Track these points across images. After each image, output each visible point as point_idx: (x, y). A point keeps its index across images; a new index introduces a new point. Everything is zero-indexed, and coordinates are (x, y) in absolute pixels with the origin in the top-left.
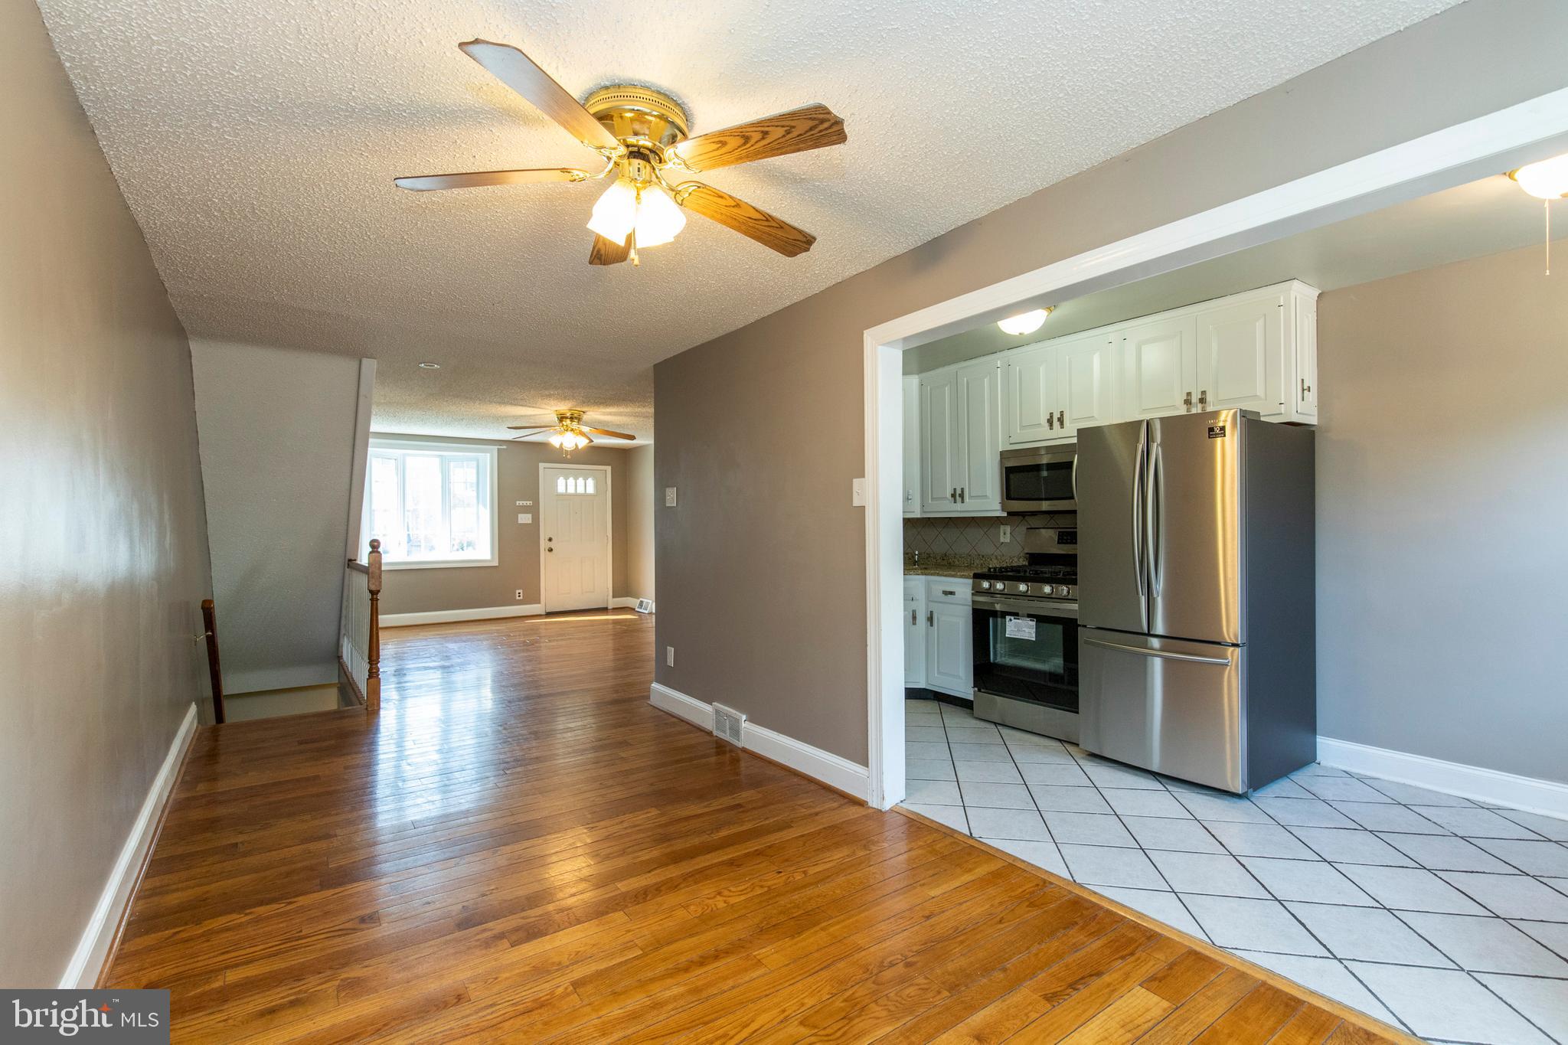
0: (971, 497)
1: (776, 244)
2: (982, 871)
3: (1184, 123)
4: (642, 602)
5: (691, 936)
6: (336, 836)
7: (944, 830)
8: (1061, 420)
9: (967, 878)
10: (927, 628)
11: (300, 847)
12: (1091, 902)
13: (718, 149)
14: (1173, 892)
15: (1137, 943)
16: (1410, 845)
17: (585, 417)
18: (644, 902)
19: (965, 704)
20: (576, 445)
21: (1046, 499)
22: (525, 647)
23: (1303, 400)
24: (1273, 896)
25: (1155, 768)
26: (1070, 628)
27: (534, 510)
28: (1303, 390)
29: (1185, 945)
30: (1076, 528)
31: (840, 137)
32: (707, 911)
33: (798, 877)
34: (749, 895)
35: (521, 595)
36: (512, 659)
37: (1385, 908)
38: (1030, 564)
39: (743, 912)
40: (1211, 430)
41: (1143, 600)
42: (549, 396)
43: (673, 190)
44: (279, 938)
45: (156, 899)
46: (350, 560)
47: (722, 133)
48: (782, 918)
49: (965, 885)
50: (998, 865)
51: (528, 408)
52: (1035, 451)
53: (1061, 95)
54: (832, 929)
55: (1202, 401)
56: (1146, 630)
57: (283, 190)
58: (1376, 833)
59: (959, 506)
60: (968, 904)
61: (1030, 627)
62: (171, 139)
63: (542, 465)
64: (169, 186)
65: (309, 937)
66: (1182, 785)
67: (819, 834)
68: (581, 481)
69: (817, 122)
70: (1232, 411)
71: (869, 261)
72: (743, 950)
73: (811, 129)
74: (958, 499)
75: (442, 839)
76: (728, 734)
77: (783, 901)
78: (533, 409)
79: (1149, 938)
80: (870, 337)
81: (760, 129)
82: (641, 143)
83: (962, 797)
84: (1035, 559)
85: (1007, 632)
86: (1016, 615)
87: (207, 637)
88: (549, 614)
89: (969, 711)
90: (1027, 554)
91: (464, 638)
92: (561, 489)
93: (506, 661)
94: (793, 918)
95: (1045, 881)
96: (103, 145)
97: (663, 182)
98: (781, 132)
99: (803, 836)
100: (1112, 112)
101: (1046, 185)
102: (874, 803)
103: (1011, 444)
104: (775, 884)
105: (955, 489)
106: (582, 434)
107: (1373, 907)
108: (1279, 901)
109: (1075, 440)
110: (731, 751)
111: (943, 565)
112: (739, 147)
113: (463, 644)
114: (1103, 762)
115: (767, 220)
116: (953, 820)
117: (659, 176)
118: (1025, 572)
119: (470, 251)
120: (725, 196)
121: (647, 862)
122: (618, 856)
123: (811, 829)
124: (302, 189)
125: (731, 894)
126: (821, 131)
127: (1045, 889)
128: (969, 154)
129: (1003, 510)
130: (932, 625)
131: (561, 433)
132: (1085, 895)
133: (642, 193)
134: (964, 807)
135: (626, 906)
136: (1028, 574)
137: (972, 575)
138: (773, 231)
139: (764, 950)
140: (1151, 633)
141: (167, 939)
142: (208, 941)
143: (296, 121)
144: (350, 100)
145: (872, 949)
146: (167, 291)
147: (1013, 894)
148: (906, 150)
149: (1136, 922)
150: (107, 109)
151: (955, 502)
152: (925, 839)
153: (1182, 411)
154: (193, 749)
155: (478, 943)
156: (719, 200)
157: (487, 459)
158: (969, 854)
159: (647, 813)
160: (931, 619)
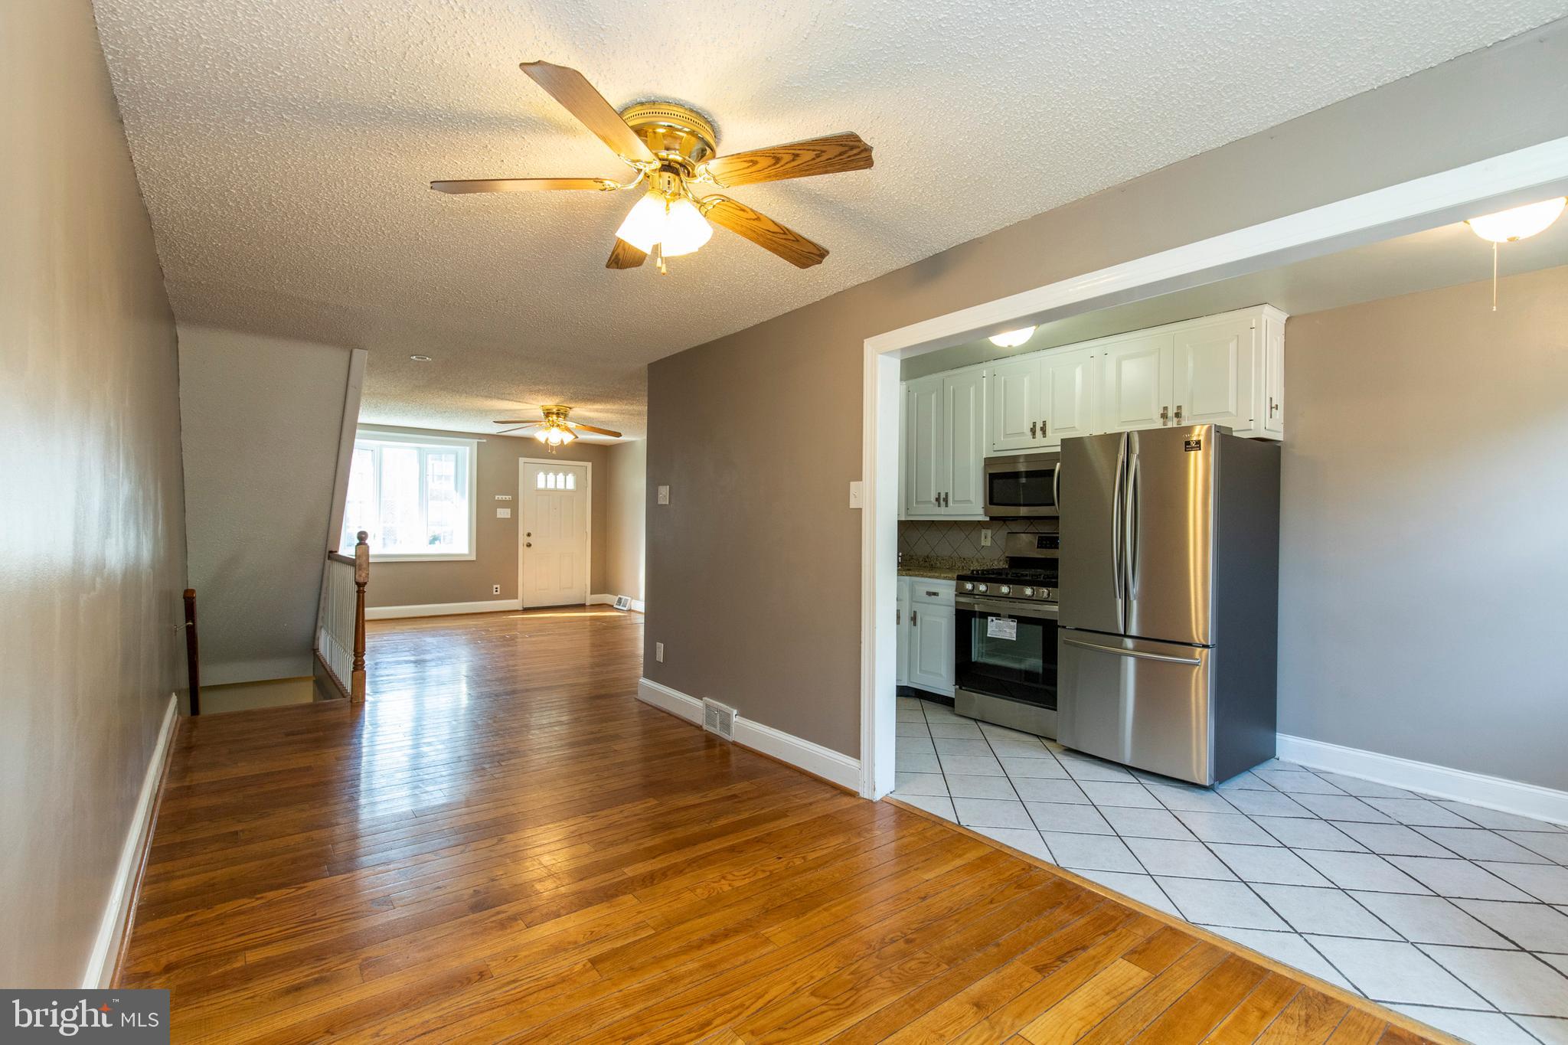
0: (954, 501)
1: (790, 257)
2: (972, 855)
3: (1177, 160)
4: (620, 599)
5: (701, 916)
6: (338, 824)
7: (933, 819)
8: (1043, 430)
9: (958, 862)
10: (910, 629)
11: (301, 835)
12: (1074, 884)
13: (748, 167)
14: (1149, 874)
15: (1117, 921)
16: (1361, 833)
17: (571, 413)
18: (651, 886)
19: (947, 702)
20: (562, 441)
21: (1025, 505)
22: (505, 642)
23: (1271, 417)
24: (1239, 878)
25: (1127, 762)
26: (1050, 628)
27: (513, 505)
28: (1271, 408)
29: (1161, 922)
30: (1058, 533)
31: (868, 163)
32: (713, 894)
33: (798, 862)
34: (752, 879)
35: (498, 590)
36: (494, 653)
37: (1339, 888)
38: (1011, 567)
39: (749, 894)
40: (1188, 443)
41: (1120, 602)
42: (538, 391)
43: (698, 203)
44: (295, 921)
45: (162, 885)
46: (331, 552)
47: (755, 153)
48: (786, 900)
49: (957, 870)
50: (988, 850)
51: (515, 403)
52: (1015, 459)
53: (1067, 130)
54: (834, 910)
55: (1178, 415)
56: (1122, 631)
57: (304, 184)
58: (1330, 822)
59: (943, 510)
60: (961, 886)
61: (1011, 627)
62: (200, 131)
63: (522, 460)
64: (188, 176)
65: (325, 919)
66: (1152, 778)
67: (815, 822)
68: (561, 476)
69: (847, 148)
70: (1206, 427)
71: (871, 273)
72: (751, 929)
73: (840, 155)
74: (942, 503)
75: (445, 827)
76: (718, 728)
77: (786, 884)
78: (519, 403)
79: (1128, 916)
80: (870, 345)
81: (790, 151)
82: (671, 157)
83: (948, 789)
84: (1016, 562)
85: (989, 632)
86: (998, 616)
87: (188, 627)
88: (526, 610)
89: (951, 708)
90: (1007, 557)
91: (442, 632)
92: (541, 485)
93: (487, 656)
94: (797, 899)
95: (1030, 866)
96: (129, 133)
97: (690, 194)
98: (811, 155)
99: (798, 824)
100: (1112, 147)
101: (1045, 209)
102: (865, 794)
103: (995, 451)
104: (776, 869)
105: (939, 494)
106: (568, 430)
107: (1328, 888)
108: (1245, 883)
109: (1058, 449)
110: (721, 745)
111: (925, 567)
112: (769, 166)
113: (441, 638)
114: (1079, 757)
115: (785, 233)
116: (940, 809)
117: (685, 187)
118: (1007, 574)
119: (482, 250)
120: (746, 208)
121: (650, 850)
122: (622, 843)
123: (806, 818)
124: (324, 184)
125: (736, 878)
126: (849, 157)
127: (1031, 873)
128: (977, 178)
129: (985, 515)
130: (915, 624)
131: (546, 428)
132: (1068, 878)
133: (671, 204)
134: (951, 798)
135: (635, 890)
136: (1009, 577)
137: (955, 577)
138: (789, 243)
139: (771, 929)
140: (1127, 634)
141: (180, 922)
142: (222, 924)
143: (330, 120)
144: (389, 104)
145: (873, 928)
146: (163, 276)
147: (1001, 877)
148: (918, 172)
149: (1116, 902)
150: (141, 100)
151: (939, 506)
152: (916, 827)
153: (1158, 424)
154: (177, 740)
155: (493, 924)
156: (741, 213)
157: (467, 452)
158: (959, 841)
159: (646, 803)
160: (914, 619)
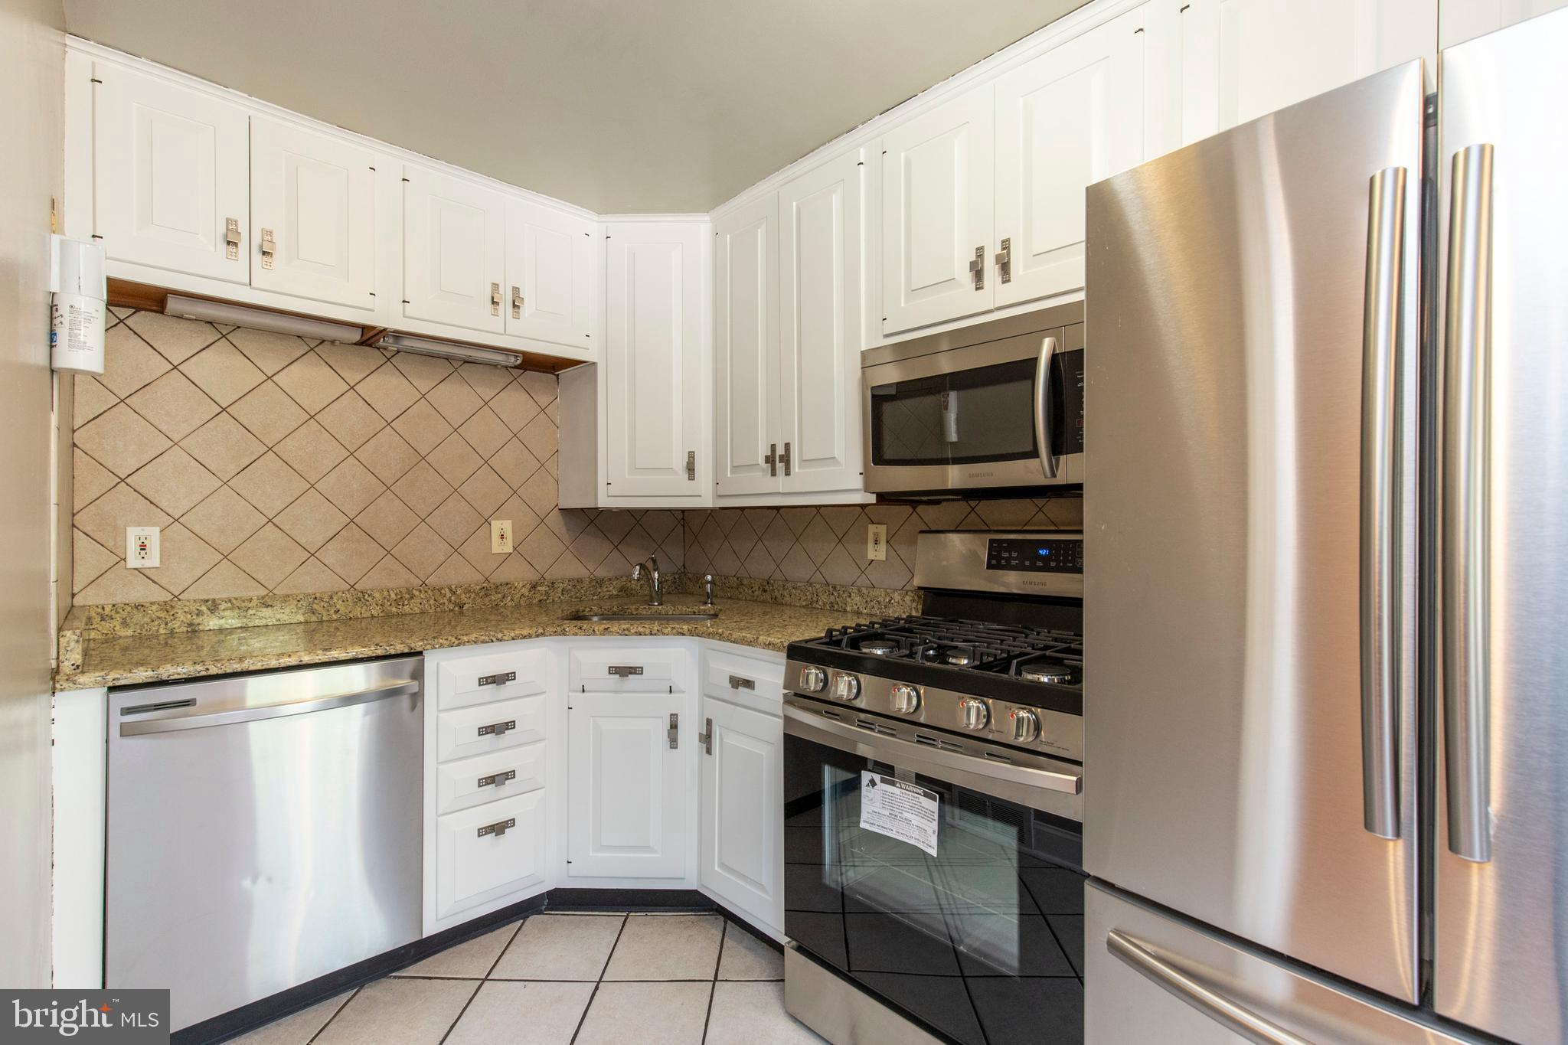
0: (804, 462)
8: (1003, 264)
10: (700, 757)
38: (927, 617)
59: (781, 483)
61: (924, 814)
74: (780, 466)
85: (864, 816)
86: (888, 773)
90: (920, 588)
103: (885, 333)
105: (773, 447)
129: (867, 489)
130: (709, 751)
136: (917, 657)
137: (787, 647)
151: (774, 474)
160: (707, 738)
